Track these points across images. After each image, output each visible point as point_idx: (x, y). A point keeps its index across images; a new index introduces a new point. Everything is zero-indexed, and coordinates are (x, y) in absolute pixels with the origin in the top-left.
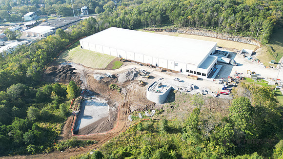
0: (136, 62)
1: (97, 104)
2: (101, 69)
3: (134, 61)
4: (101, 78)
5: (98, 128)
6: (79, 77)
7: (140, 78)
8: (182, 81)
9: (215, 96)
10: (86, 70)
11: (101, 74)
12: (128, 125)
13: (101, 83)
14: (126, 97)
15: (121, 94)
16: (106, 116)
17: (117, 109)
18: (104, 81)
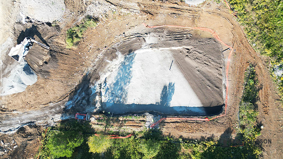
1: (124, 78)
4: (28, 69)
5: (205, 69)
13: (51, 70)
14: (121, 6)
15: (105, 19)
16: (170, 55)
17: (155, 31)
18: (46, 63)
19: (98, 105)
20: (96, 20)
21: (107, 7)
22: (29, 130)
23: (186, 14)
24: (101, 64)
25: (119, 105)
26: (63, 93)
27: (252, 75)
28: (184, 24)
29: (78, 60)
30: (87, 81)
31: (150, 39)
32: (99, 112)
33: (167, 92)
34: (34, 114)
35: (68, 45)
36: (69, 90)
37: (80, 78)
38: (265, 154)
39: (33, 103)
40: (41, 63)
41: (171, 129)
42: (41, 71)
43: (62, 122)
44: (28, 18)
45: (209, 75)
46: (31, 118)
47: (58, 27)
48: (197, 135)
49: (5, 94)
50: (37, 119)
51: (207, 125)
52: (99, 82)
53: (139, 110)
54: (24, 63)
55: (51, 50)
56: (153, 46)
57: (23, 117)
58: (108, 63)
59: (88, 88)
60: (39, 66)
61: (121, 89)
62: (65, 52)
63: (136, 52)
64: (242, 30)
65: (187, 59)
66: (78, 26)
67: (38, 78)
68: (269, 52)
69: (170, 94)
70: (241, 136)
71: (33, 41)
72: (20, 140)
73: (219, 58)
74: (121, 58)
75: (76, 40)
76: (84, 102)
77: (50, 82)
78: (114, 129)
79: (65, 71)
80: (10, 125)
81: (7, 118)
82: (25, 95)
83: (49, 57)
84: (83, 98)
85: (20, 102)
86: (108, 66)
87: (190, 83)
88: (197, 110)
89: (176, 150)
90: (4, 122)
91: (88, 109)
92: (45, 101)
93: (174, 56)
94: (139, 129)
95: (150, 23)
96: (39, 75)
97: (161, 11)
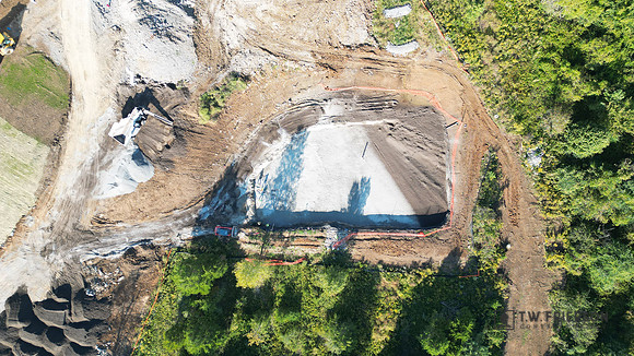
1: (290, 171)
2: (54, 167)
4: (139, 157)
5: (418, 155)
13: (176, 159)
14: (285, 57)
15: (259, 78)
16: (364, 133)
17: (340, 95)
18: (168, 147)
19: (250, 213)
20: (246, 79)
21: (263, 59)
22: (143, 253)
23: (389, 69)
24: (255, 148)
25: (284, 212)
26: (195, 194)
27: (494, 165)
28: (385, 84)
29: (219, 142)
30: (232, 175)
31: (332, 109)
32: (252, 224)
33: (358, 192)
34: (150, 227)
35: (202, 118)
36: (204, 189)
37: (222, 170)
38: (513, 288)
39: (148, 210)
40: (160, 147)
41: (364, 250)
42: (160, 159)
43: (194, 240)
44: (139, 76)
45: (425, 164)
46: (145, 235)
47: (185, 91)
48: (407, 259)
49: (103, 197)
50: (154, 235)
51: (422, 244)
52: (251, 177)
53: (315, 221)
54: (133, 148)
55: (175, 127)
56: (335, 119)
57: (133, 232)
58: (265, 147)
59: (235, 186)
60: (157, 152)
61: (287, 187)
62: (197, 130)
63: (309, 129)
64: (477, 92)
65: (389, 139)
66: (218, 89)
67: (155, 172)
68: (520, 128)
69: (364, 195)
70: (475, 260)
71: (146, 112)
72: (128, 269)
73: (441, 138)
74: (285, 138)
75: (214, 111)
76: (228, 208)
77: (174, 177)
78: (275, 250)
79: (197, 160)
80: (113, 244)
81: (108, 234)
82: (135, 198)
83: (172, 137)
84: (227, 203)
85: (128, 209)
86: (265, 151)
87: (395, 179)
88: (405, 221)
89: (373, 283)
90: (103, 240)
91: (234, 220)
92: (167, 206)
93: (370, 135)
94: (315, 251)
95: (332, 83)
96: (157, 166)
97: (349, 64)
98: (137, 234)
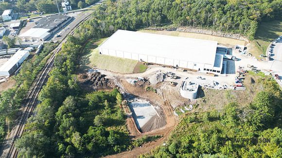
0: (158, 64)
1: (141, 105)
2: (129, 74)
3: (155, 64)
4: (135, 82)
5: (155, 124)
6: (113, 83)
7: (168, 79)
8: (204, 79)
9: (233, 88)
10: (116, 75)
11: (132, 78)
12: (178, 119)
14: (163, 96)
15: (157, 94)
18: (139, 85)
23: (170, 113)
27: (159, 137)
28: (167, 114)
32: (128, 102)
34: (123, 88)
36: (132, 93)
41: (129, 120)
42: (136, 85)
43: (122, 94)
44: (149, 79)
47: (150, 84)
48: (129, 129)
49: (126, 80)
55: (143, 85)
56: (156, 109)
59: (135, 98)
62: (143, 88)
64: (174, 129)
65: (156, 119)
66: (152, 88)
67: (133, 85)
72: (114, 87)
73: (161, 126)
75: (148, 89)
77: (133, 88)
78: (123, 106)
79: (138, 90)
80: (118, 84)
81: (120, 82)
82: (127, 84)
84: (131, 97)
87: (148, 122)
89: (122, 124)
92: (127, 88)
95: (162, 105)
97: (168, 107)
98: (121, 86)
